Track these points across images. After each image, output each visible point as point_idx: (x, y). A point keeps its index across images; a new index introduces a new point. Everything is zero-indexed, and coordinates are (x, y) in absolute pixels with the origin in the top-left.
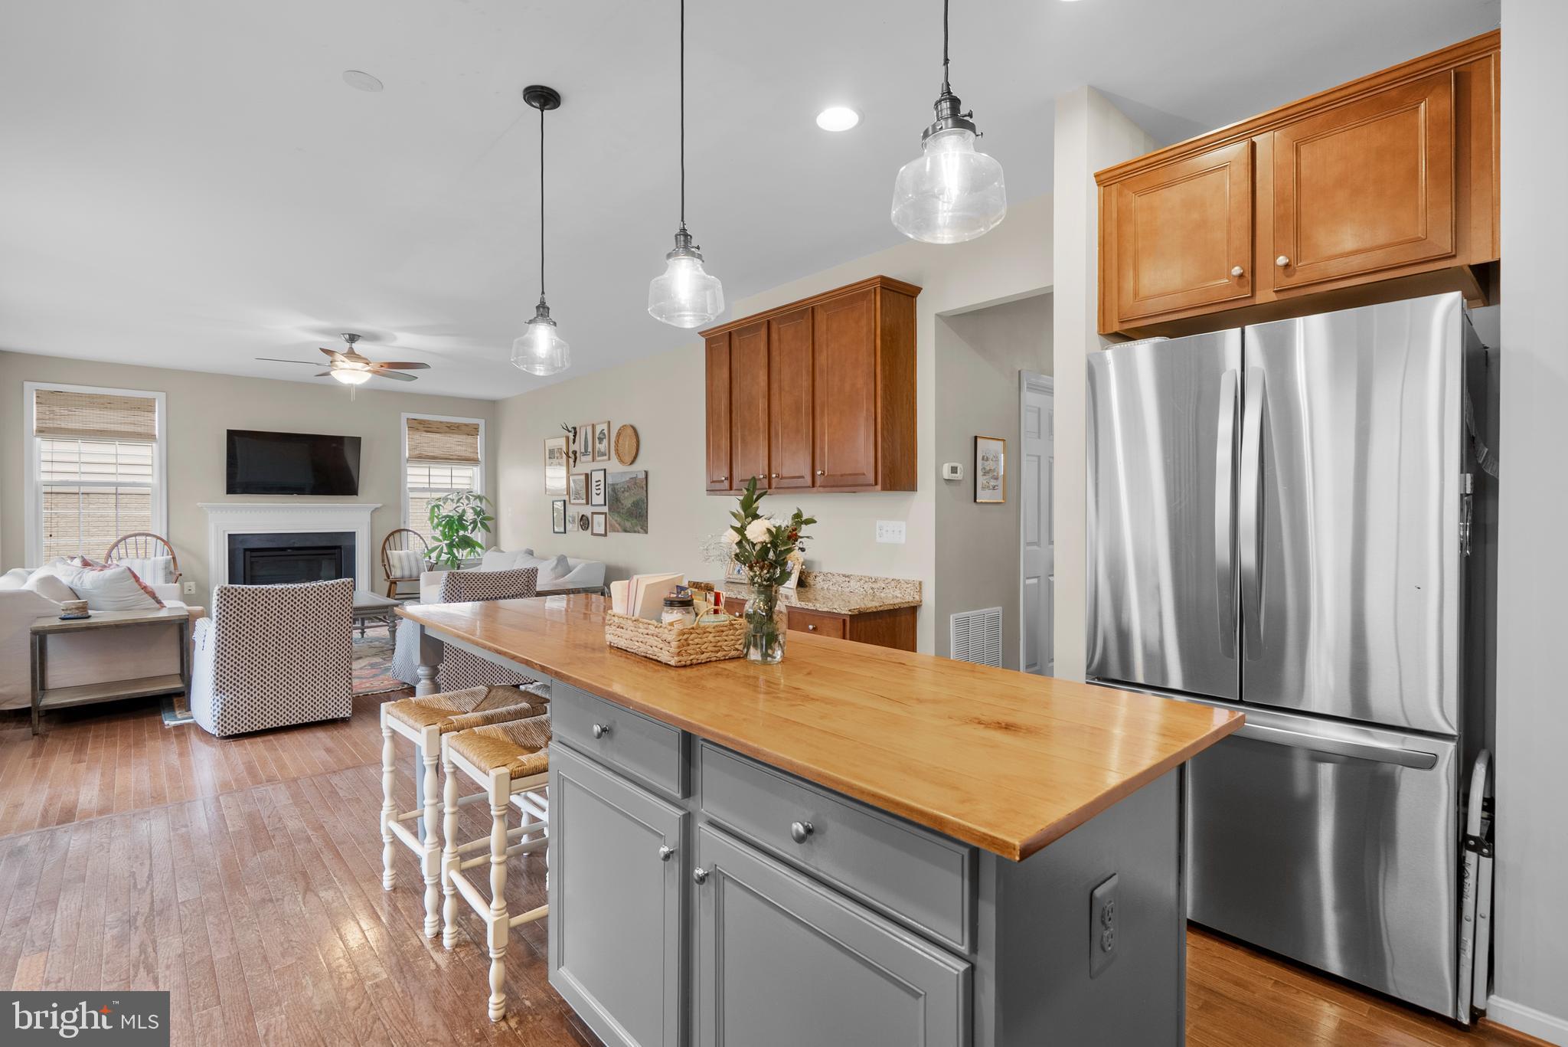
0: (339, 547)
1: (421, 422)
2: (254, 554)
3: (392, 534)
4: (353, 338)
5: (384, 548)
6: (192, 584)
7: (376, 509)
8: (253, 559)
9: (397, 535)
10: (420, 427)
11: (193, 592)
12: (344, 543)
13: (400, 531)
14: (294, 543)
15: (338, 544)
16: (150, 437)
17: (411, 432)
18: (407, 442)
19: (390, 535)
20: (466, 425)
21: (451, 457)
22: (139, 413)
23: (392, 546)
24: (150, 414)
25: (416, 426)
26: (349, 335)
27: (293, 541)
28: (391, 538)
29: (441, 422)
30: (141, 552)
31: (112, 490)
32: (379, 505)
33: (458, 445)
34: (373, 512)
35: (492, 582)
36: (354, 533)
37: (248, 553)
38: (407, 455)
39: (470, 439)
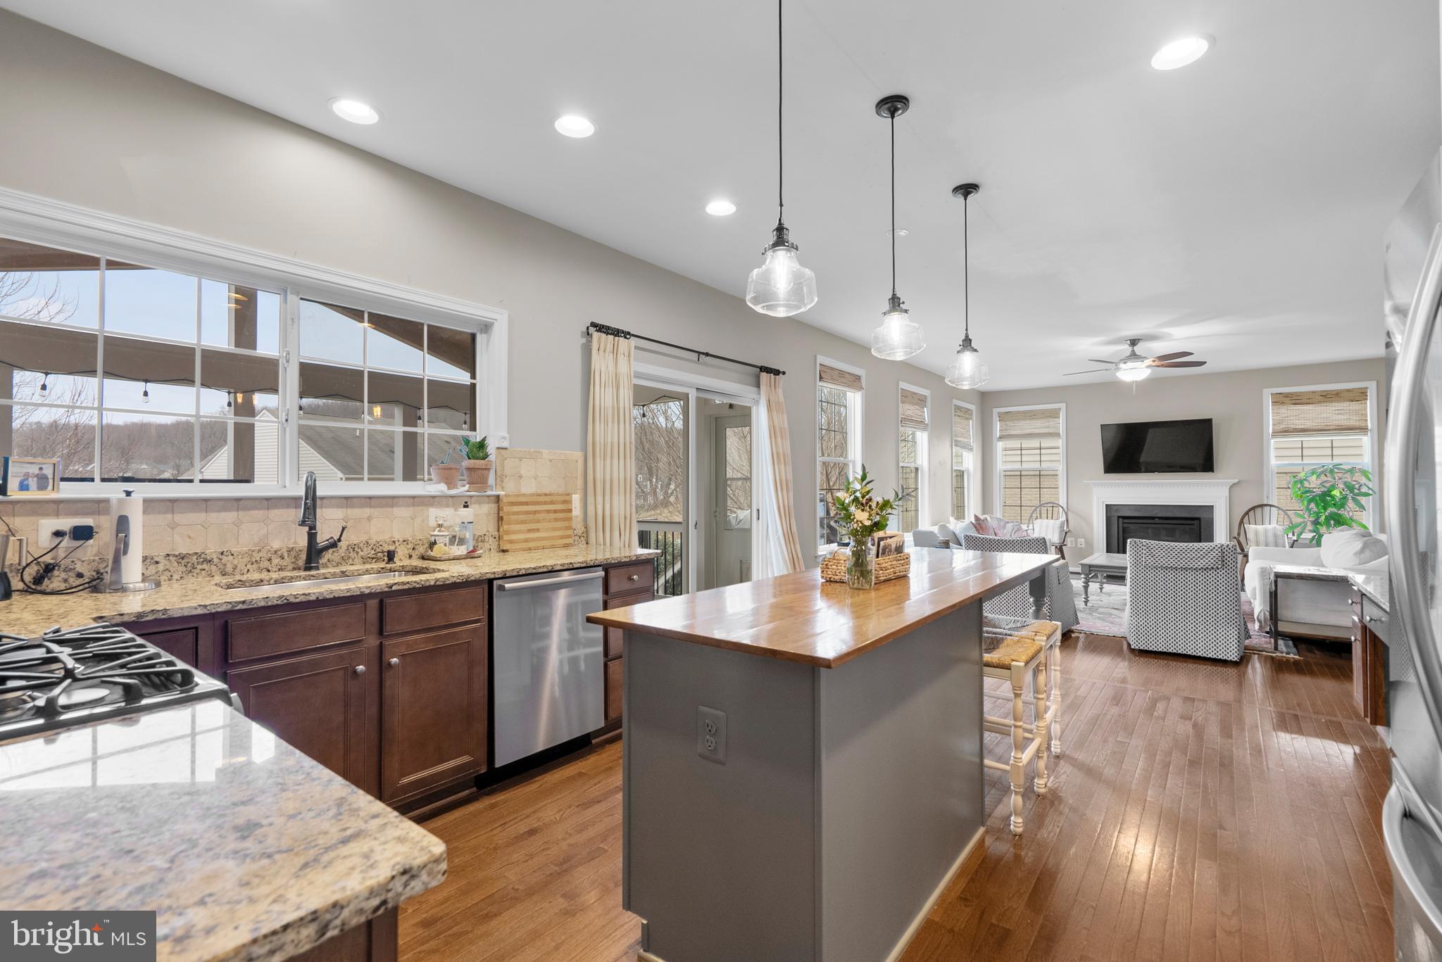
0: (1199, 519)
1: (1287, 395)
2: (1126, 521)
3: (1253, 508)
4: (1134, 342)
5: (1241, 522)
6: (1083, 540)
7: (1234, 484)
8: (1125, 525)
9: (1258, 511)
10: (1286, 400)
11: (1083, 546)
12: (1203, 515)
13: (1262, 506)
14: (1157, 513)
15: (1197, 516)
16: (1058, 435)
17: (1276, 407)
18: (1271, 416)
19: (1250, 510)
20: (1348, 391)
21: (1328, 428)
22: (1051, 420)
23: (1252, 520)
24: (1056, 419)
25: (1280, 400)
26: (1130, 340)
27: (1156, 512)
28: (1251, 514)
29: (1313, 392)
30: (1050, 515)
31: (1019, 473)
32: (1236, 481)
33: (1338, 414)
34: (1230, 487)
35: (1176, 552)
36: (1213, 506)
37: (1121, 520)
38: (1271, 431)
39: (1355, 406)
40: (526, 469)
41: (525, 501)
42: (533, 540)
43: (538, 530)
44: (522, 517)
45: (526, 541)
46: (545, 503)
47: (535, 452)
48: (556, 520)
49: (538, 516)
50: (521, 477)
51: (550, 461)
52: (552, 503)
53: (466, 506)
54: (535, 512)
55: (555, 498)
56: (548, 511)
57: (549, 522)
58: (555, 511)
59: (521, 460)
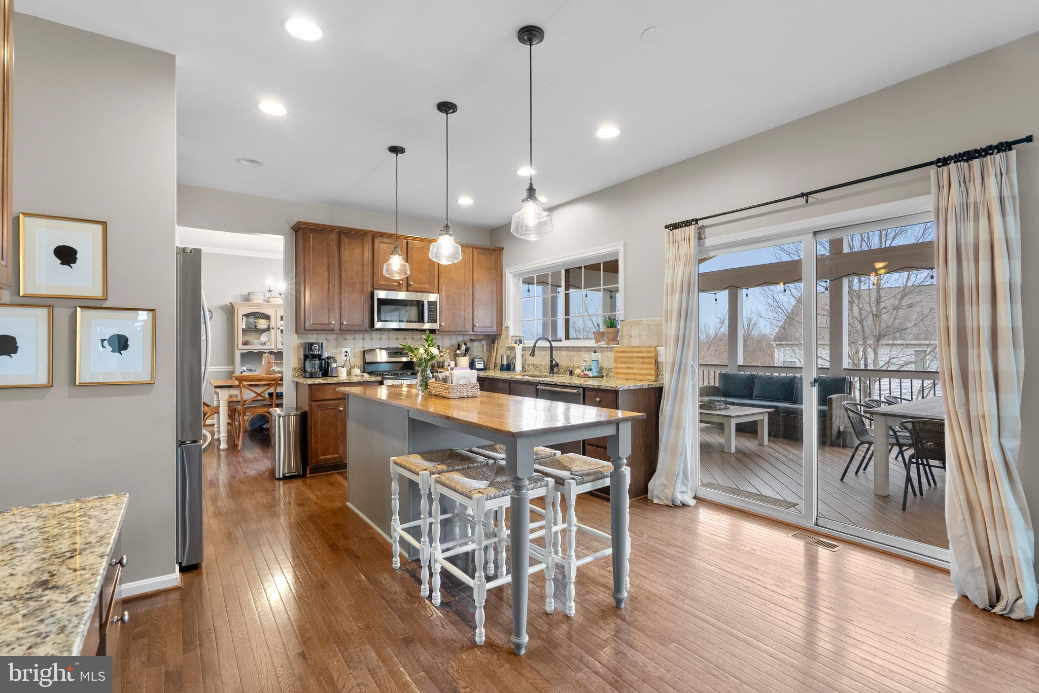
40: (634, 331)
41: (625, 350)
42: (629, 374)
43: (632, 368)
44: (624, 360)
45: (626, 374)
46: (637, 352)
47: (639, 321)
48: (643, 363)
49: (633, 360)
50: (631, 336)
51: (648, 326)
52: (641, 352)
53: (595, 352)
54: (631, 357)
55: (642, 349)
56: (639, 357)
57: (639, 364)
58: (643, 358)
59: (631, 327)
